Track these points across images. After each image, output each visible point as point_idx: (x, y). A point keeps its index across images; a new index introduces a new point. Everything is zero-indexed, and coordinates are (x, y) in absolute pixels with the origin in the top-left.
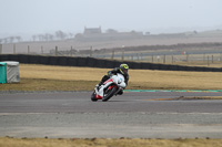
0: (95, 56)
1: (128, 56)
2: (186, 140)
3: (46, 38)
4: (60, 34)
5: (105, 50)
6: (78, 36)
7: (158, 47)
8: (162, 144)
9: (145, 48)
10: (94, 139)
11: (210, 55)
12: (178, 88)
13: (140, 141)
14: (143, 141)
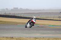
0: (16, 15)
1: (25, 15)
2: (37, 38)
3: (3, 10)
4: (7, 9)
5: (19, 14)
6: (12, 9)
7: (34, 13)
8: (31, 39)
9: (30, 13)
10: (12, 37)
11: (47, 16)
12: (38, 24)
13: (25, 38)
14: (26, 38)
